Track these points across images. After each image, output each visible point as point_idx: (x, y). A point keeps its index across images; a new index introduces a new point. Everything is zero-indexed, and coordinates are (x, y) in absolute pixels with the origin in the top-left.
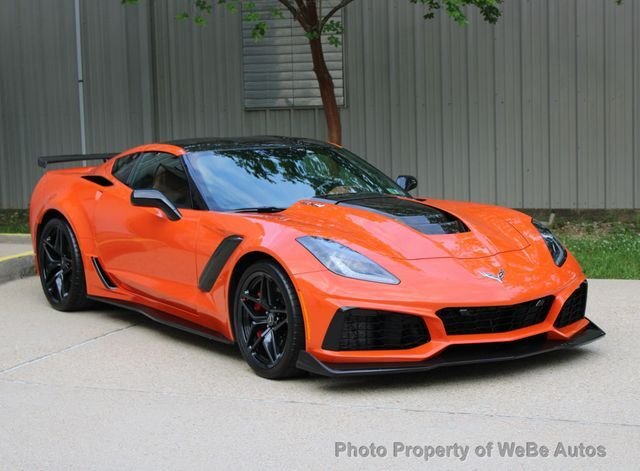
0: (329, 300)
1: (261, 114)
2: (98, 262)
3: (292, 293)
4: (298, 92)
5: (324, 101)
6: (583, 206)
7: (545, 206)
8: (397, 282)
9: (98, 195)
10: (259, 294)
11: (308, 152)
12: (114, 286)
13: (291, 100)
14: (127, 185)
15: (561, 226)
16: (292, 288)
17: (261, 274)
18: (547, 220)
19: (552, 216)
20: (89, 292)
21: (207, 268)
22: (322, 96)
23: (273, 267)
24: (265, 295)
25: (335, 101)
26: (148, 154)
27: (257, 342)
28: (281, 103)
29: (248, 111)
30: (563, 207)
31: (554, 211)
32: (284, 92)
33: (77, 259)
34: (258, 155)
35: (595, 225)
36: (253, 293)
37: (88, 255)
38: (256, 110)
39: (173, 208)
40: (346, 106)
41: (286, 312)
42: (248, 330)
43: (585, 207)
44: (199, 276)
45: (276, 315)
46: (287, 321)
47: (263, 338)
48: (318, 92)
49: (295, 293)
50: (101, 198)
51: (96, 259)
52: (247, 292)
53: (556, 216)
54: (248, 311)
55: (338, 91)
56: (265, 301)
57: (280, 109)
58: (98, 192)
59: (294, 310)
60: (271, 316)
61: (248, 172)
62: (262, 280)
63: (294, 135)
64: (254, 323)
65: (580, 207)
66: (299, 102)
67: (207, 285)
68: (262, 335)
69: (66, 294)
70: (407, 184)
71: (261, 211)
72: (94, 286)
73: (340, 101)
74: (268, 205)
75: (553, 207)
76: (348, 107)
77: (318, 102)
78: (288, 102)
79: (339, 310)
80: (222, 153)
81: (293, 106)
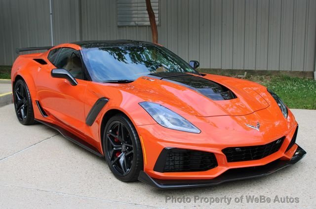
0: (159, 143)
1: (125, 28)
2: (39, 103)
3: (136, 136)
4: (140, 19)
5: (151, 23)
6: (258, 69)
7: (242, 69)
8: (199, 132)
9: (39, 69)
10: (118, 133)
11: (144, 48)
12: (47, 115)
13: (137, 22)
14: (53, 64)
15: (249, 77)
16: (136, 132)
17: (118, 122)
18: (244, 75)
19: (246, 73)
20: (35, 117)
21: (90, 112)
22: (150, 21)
23: (125, 119)
24: (120, 134)
25: (155, 23)
26: (64, 49)
27: (116, 159)
28: (133, 24)
29: (119, 27)
30: (249, 69)
31: (246, 71)
32: (134, 19)
33: (30, 101)
34: (121, 50)
35: (263, 77)
36: (114, 131)
37: (34, 99)
38: (123, 27)
39: (73, 79)
40: (160, 25)
41: (132, 146)
42: (112, 153)
43: (259, 69)
44: (86, 116)
45: (126, 147)
46: (133, 151)
47: (120, 158)
48: (148, 19)
49: (137, 136)
50: (41, 70)
51: (38, 101)
52: (111, 131)
53: (247, 73)
54: (111, 142)
55: (157, 19)
56: (120, 137)
57: (132, 26)
58: (39, 68)
59: (137, 145)
60: (123, 146)
61: (115, 58)
62: (119, 125)
63: (138, 40)
64: (114, 149)
65: (256, 69)
66: (140, 23)
67: (90, 123)
68: (119, 156)
69: (25, 117)
70: (194, 65)
71: (120, 82)
72: (38, 114)
73: (157, 23)
74: (123, 79)
75: (245, 69)
76: (160, 26)
77: (148, 23)
78: (135, 23)
79: (164, 149)
80: (103, 49)
81: (138, 25)
